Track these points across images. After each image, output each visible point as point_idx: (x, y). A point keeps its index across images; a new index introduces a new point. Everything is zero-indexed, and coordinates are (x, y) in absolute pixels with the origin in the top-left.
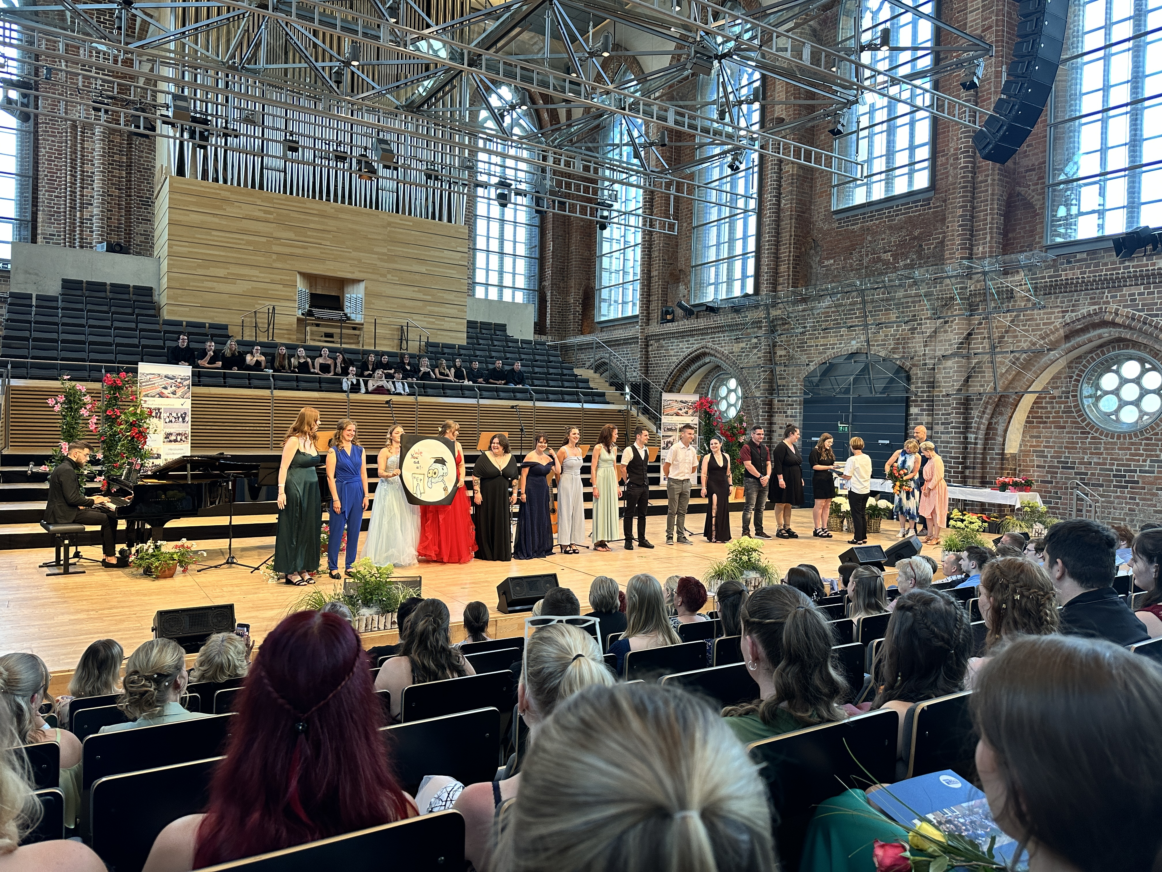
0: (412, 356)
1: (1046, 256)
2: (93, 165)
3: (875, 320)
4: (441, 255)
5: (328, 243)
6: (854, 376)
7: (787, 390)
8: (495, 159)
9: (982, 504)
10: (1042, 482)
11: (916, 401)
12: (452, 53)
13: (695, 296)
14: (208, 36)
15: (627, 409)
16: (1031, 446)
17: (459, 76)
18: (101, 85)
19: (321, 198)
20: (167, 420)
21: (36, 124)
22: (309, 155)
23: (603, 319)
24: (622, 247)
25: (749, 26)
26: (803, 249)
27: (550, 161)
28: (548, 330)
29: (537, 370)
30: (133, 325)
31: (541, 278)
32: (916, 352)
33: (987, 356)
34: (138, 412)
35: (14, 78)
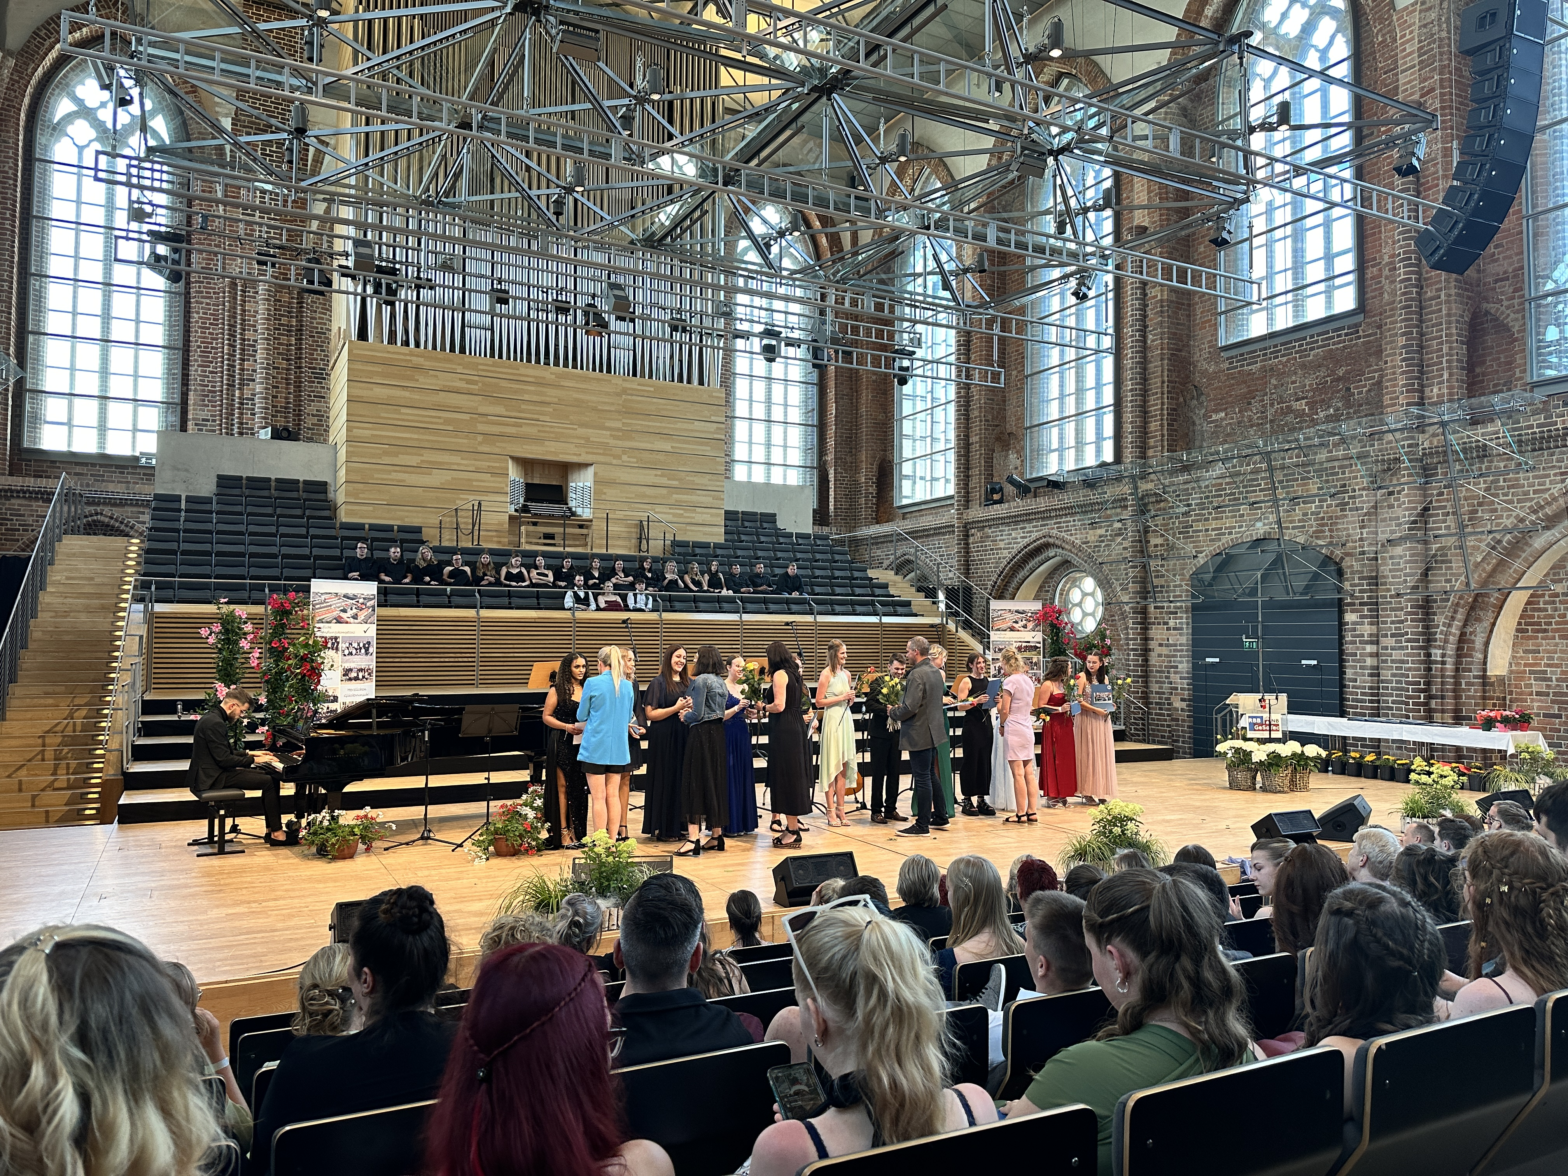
0: (655, 560)
1: (1532, 397)
2: (256, 331)
3: (1288, 493)
4: (690, 427)
5: (547, 419)
6: (1262, 571)
7: (1167, 592)
8: (757, 301)
9: (1458, 749)
10: (1545, 715)
11: (1354, 604)
12: (703, 170)
13: (1031, 467)
14: (397, 165)
15: (942, 624)
16: (1526, 665)
17: (711, 199)
18: (267, 232)
19: (538, 361)
20: (346, 652)
21: (188, 283)
22: (521, 308)
23: (905, 502)
24: (929, 406)
25: (1093, 110)
26: (1181, 399)
27: (831, 300)
28: (831, 519)
29: (818, 573)
30: (303, 531)
31: (822, 450)
32: (1349, 535)
33: (1454, 538)
34: (311, 642)
35: (163, 229)
